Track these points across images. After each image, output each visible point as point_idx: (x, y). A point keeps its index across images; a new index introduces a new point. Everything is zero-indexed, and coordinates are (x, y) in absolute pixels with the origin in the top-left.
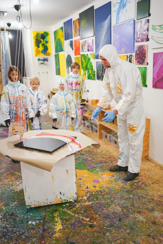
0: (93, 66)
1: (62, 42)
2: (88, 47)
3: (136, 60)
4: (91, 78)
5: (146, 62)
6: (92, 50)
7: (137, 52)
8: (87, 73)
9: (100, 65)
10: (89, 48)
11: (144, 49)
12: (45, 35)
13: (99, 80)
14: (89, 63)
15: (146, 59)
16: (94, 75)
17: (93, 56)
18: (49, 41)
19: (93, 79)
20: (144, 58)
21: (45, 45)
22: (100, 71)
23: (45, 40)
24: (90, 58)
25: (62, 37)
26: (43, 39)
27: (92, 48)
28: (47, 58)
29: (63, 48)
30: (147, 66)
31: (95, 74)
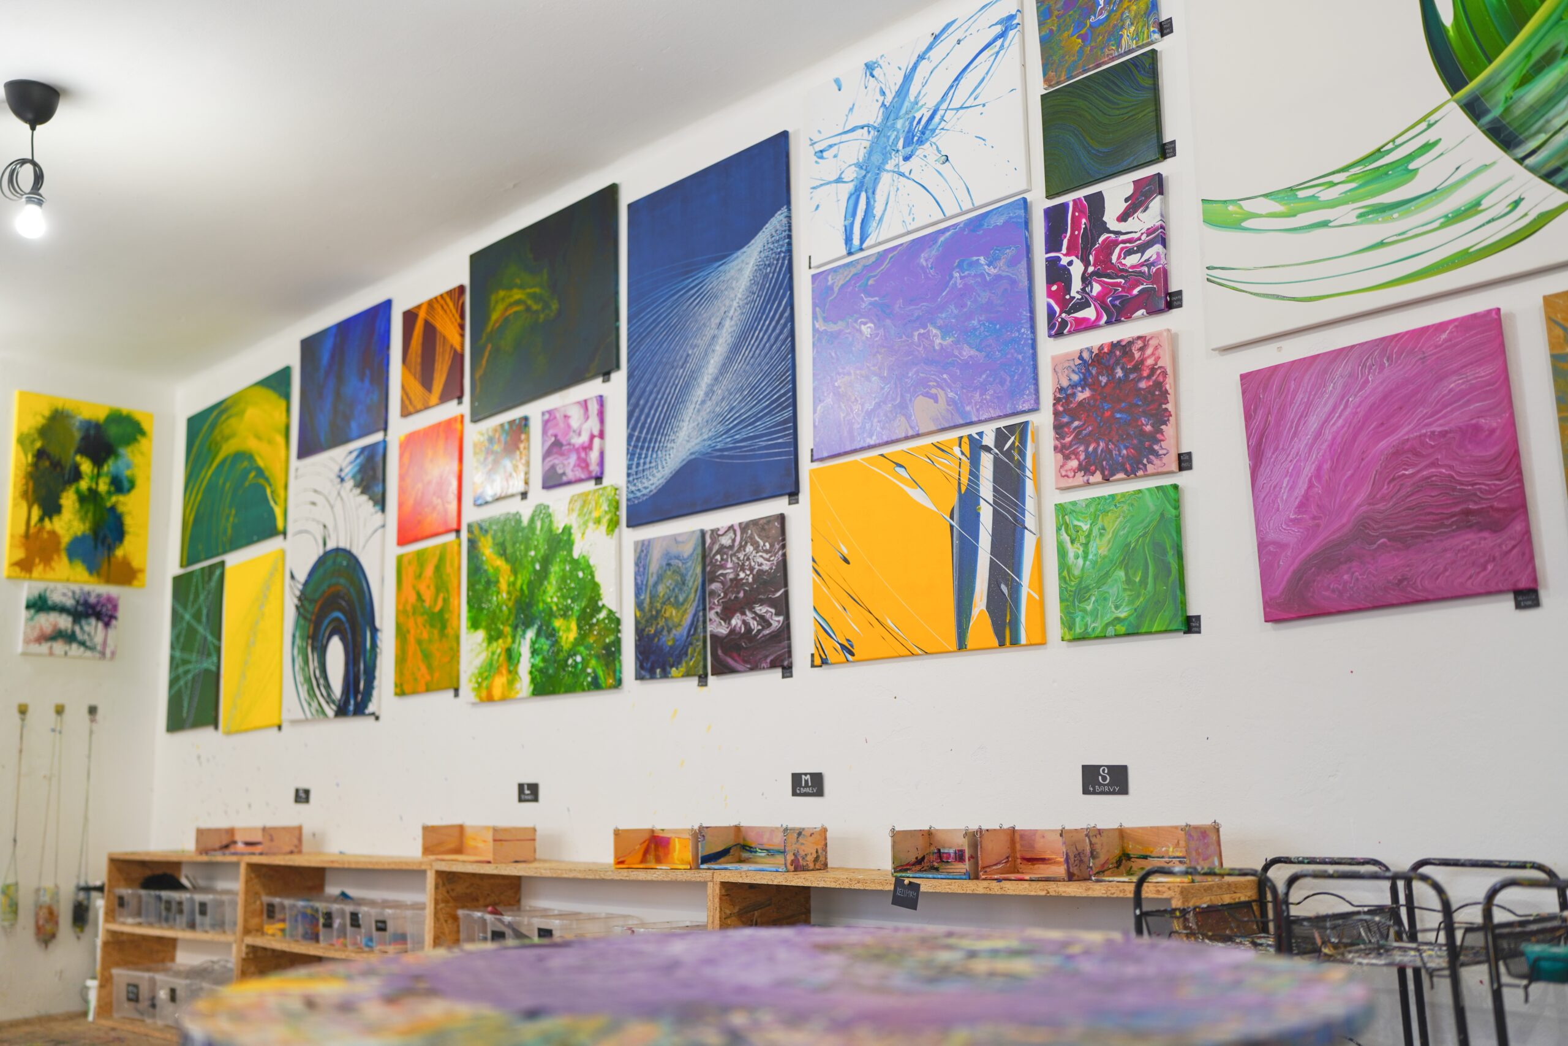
0: (595, 586)
1: (275, 470)
2: (547, 454)
3: (1067, 458)
4: (568, 680)
5: (1169, 448)
6: (594, 468)
7: (1074, 395)
8: (525, 650)
9: (674, 562)
10: (555, 460)
11: (1150, 362)
12: (113, 431)
13: (665, 675)
14: (555, 569)
15: (1168, 430)
16: (607, 647)
17: (605, 507)
18: (139, 482)
19: (596, 685)
20: (1148, 428)
21: (109, 504)
22: (678, 605)
23: (109, 467)
24: (567, 530)
25: (280, 440)
26: (98, 461)
27: (594, 456)
28: (110, 599)
29: (278, 511)
30: (1183, 479)
31: (618, 642)
